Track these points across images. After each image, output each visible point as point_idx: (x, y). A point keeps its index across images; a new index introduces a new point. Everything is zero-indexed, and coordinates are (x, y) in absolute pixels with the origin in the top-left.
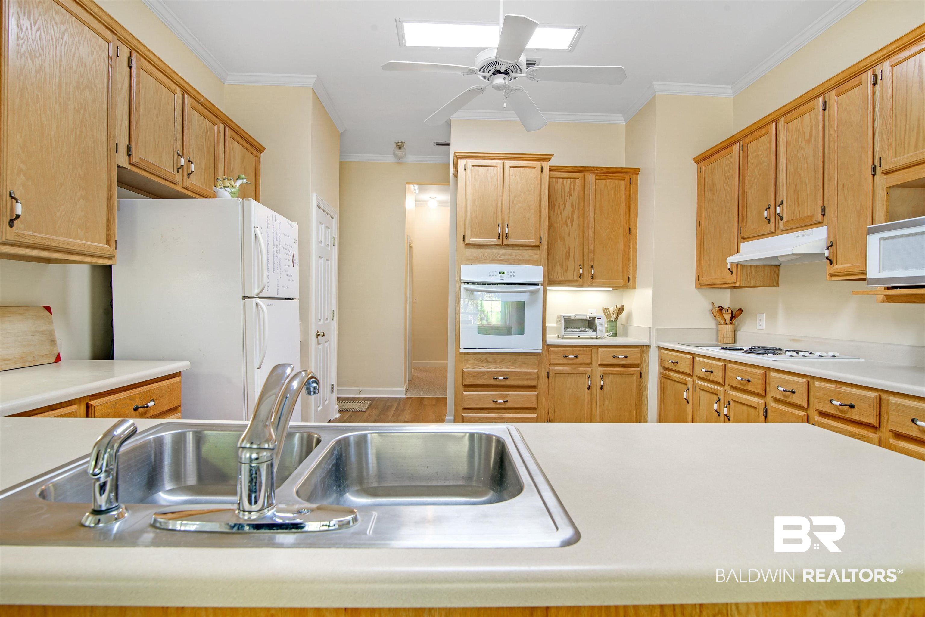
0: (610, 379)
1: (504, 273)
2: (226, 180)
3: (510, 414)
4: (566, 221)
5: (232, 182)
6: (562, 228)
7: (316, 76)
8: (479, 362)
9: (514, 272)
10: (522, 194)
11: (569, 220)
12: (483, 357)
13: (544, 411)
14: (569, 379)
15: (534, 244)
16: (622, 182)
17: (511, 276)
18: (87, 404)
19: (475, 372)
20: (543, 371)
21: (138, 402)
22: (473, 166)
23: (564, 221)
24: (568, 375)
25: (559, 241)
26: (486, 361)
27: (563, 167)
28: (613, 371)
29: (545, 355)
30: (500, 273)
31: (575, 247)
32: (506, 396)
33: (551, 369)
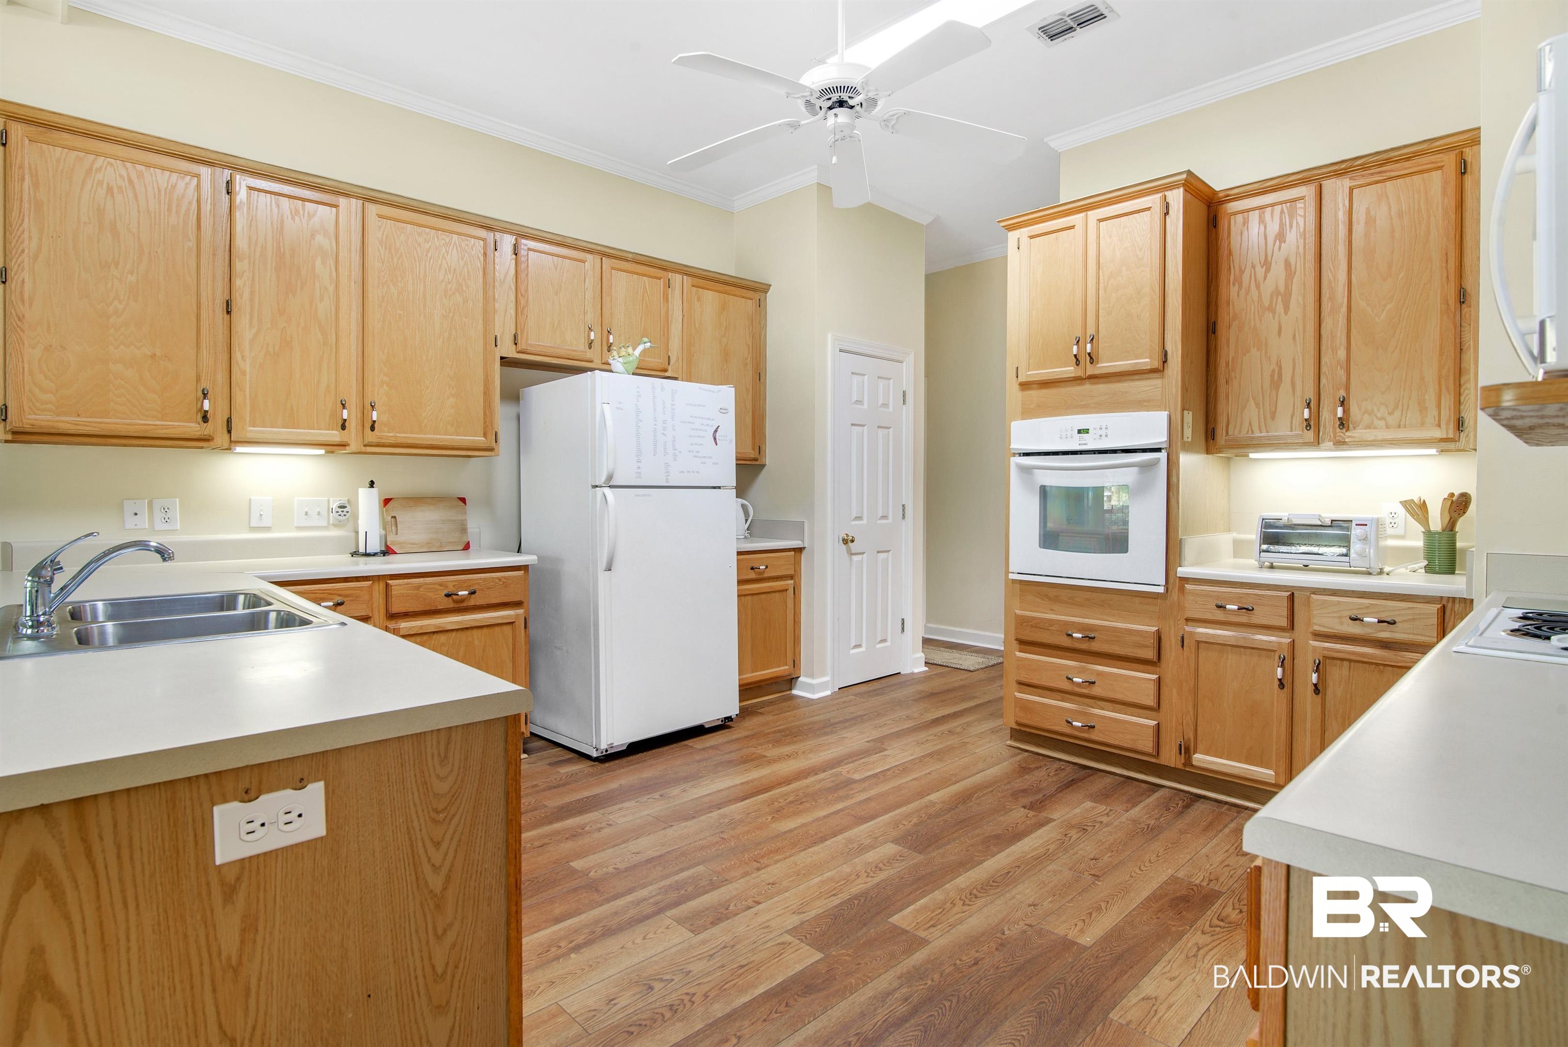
0: (1345, 672)
1: (1086, 431)
2: (623, 349)
3: (1103, 709)
4: (1271, 301)
5: (630, 350)
6: (1260, 320)
7: (816, 166)
8: (1043, 600)
9: (1106, 428)
10: (1124, 268)
11: (1280, 298)
12: (1052, 592)
13: (1174, 719)
14: (1232, 658)
15: (1149, 367)
16: (1436, 176)
17: (1101, 436)
18: (387, 585)
19: (1034, 618)
20: (1172, 631)
21: (451, 589)
22: (1031, 237)
23: (1266, 303)
24: (1230, 648)
25: (1254, 351)
26: (1056, 600)
27: (1259, 184)
28: (1353, 653)
29: (1176, 599)
30: (1079, 432)
31: (1294, 359)
32: (1093, 672)
33: (1187, 629)
